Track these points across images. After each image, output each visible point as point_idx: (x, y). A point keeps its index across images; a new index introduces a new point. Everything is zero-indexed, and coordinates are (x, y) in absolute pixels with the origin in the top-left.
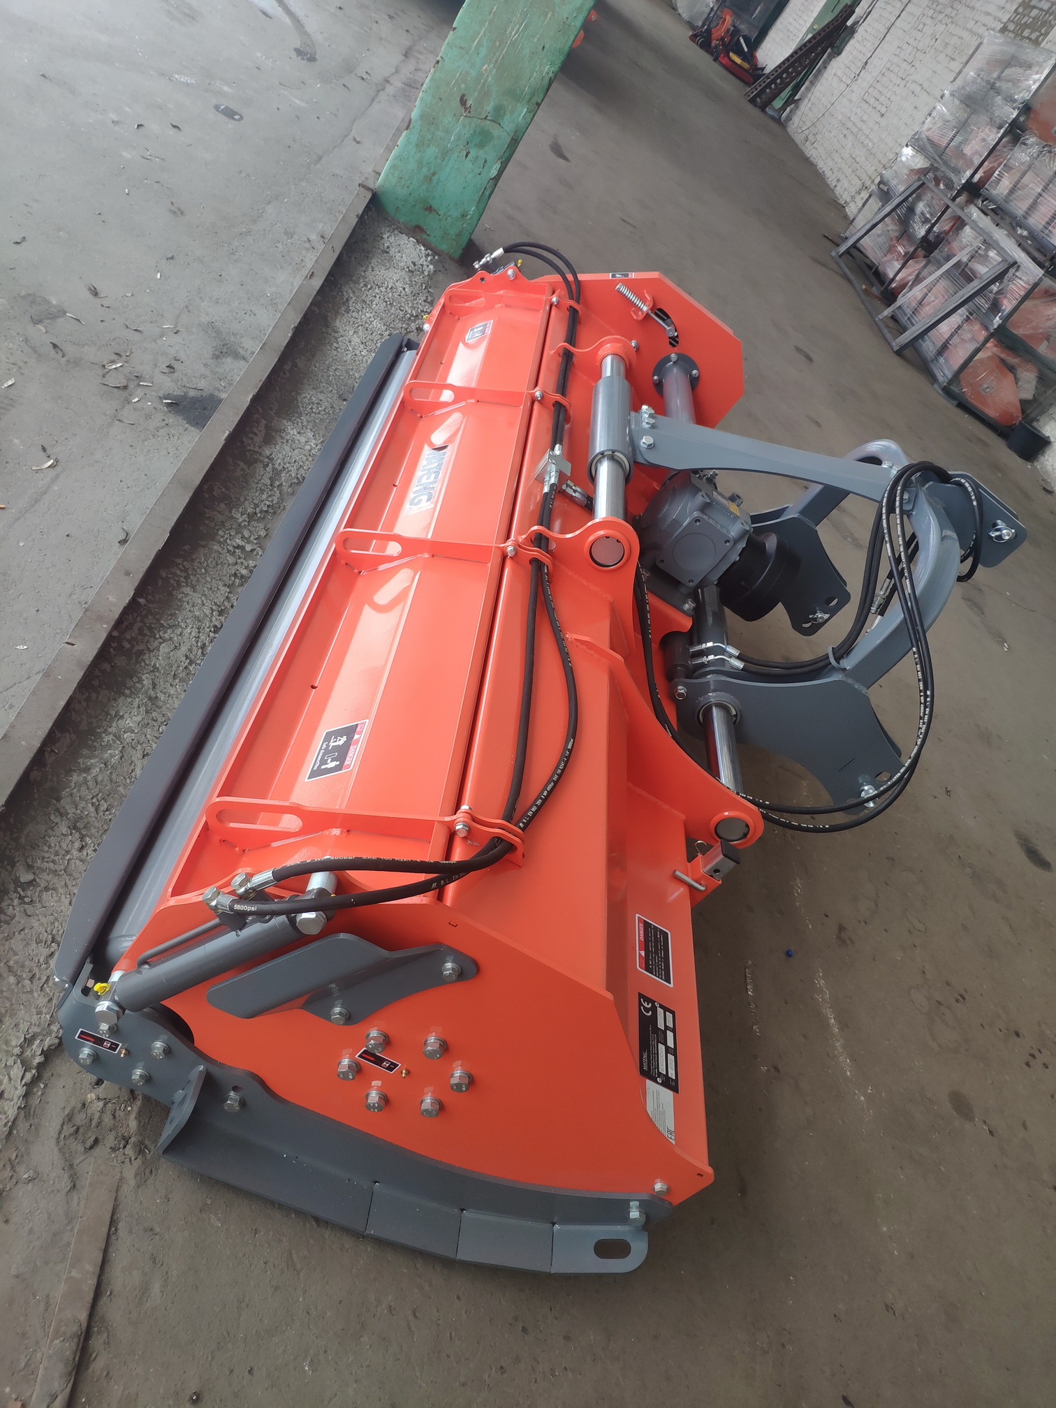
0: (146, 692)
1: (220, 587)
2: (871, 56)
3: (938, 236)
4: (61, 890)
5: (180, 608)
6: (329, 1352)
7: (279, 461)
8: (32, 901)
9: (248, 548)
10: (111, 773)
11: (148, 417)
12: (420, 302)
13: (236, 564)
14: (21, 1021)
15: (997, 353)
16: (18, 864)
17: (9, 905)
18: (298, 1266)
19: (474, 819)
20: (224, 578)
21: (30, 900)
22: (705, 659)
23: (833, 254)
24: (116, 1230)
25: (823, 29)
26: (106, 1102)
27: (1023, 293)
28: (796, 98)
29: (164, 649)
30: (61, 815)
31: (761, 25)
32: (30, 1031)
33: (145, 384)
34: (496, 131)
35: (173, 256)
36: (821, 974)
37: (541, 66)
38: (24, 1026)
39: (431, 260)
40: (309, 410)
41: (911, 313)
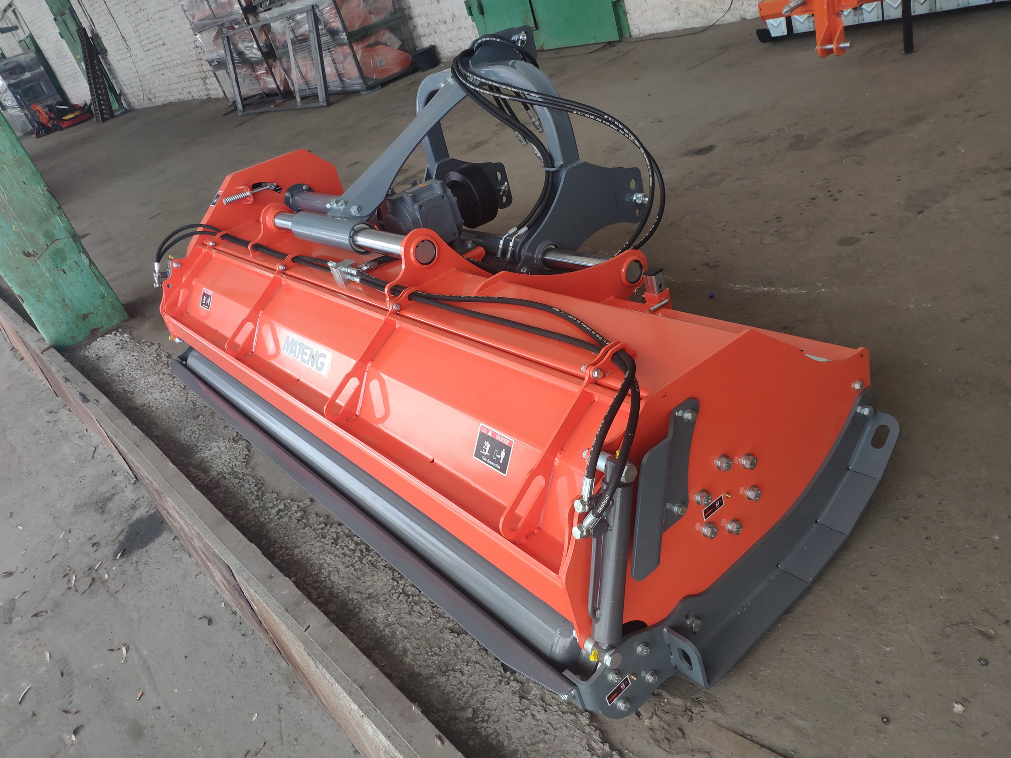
0: (362, 599)
1: (304, 532)
2: (121, 33)
3: (266, 46)
4: (488, 695)
5: (308, 560)
6: (881, 633)
7: (225, 469)
8: (488, 715)
9: (282, 507)
10: (414, 637)
11: (124, 573)
12: (148, 350)
13: (290, 517)
14: (574, 749)
15: (363, 46)
16: (457, 715)
17: (485, 730)
18: (816, 633)
19: (594, 364)
20: (298, 527)
21: (487, 716)
22: (510, 249)
23: (240, 114)
24: (749, 735)
25: (84, 52)
26: (654, 713)
27: (334, 11)
28: (118, 93)
29: (335, 578)
30: (431, 678)
31: (55, 91)
32: (584, 746)
33: (98, 566)
34: (60, 245)
35: (11, 513)
36: (732, 285)
37: (35, 191)
38: (579, 748)
39: (120, 334)
40: (195, 439)
41: (306, 86)
